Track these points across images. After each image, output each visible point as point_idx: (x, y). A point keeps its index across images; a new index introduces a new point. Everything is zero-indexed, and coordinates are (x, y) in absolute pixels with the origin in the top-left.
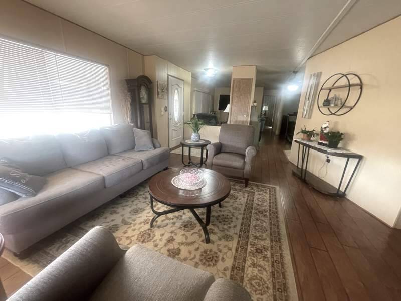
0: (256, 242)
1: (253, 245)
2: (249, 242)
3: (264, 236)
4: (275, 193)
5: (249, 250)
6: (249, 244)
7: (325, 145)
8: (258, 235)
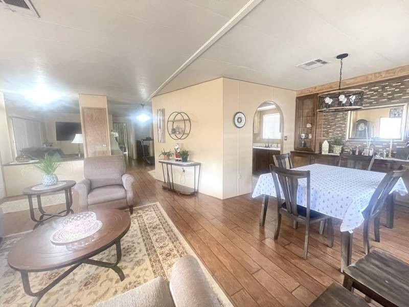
0: (163, 250)
1: (162, 254)
2: (158, 254)
3: (166, 242)
4: (158, 208)
5: (161, 259)
6: (159, 255)
7: (180, 161)
8: (161, 245)
